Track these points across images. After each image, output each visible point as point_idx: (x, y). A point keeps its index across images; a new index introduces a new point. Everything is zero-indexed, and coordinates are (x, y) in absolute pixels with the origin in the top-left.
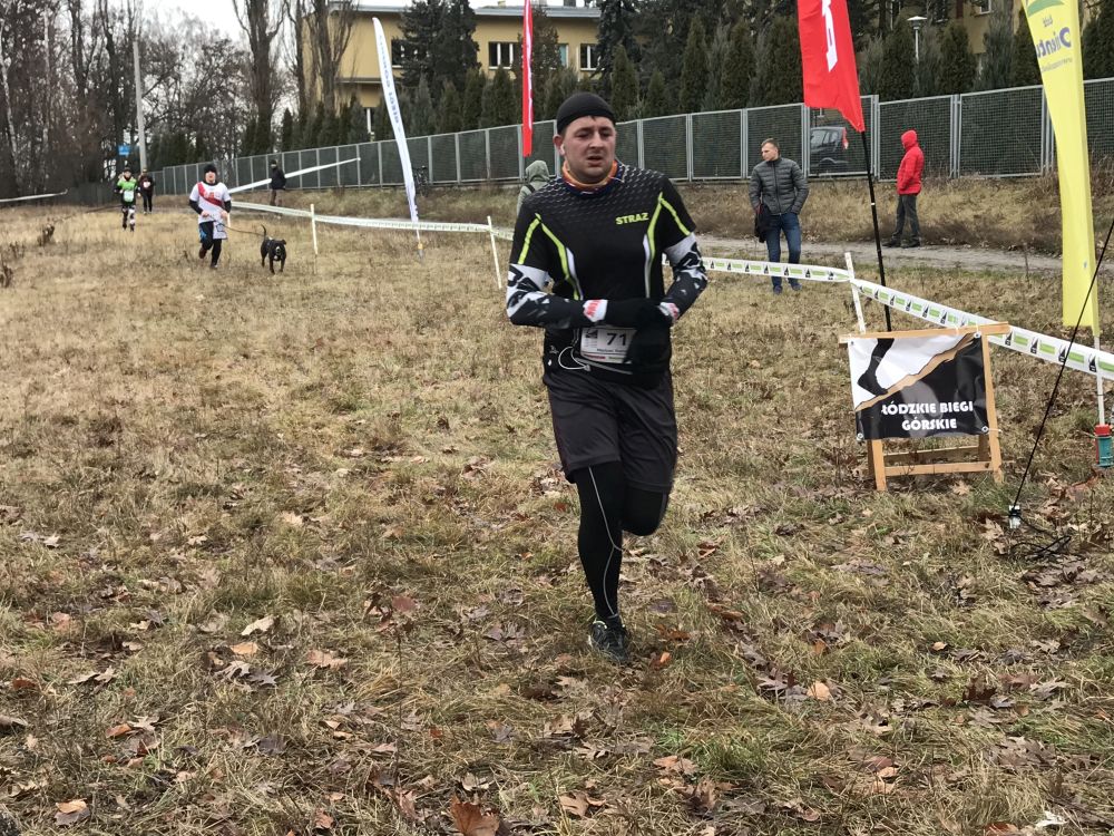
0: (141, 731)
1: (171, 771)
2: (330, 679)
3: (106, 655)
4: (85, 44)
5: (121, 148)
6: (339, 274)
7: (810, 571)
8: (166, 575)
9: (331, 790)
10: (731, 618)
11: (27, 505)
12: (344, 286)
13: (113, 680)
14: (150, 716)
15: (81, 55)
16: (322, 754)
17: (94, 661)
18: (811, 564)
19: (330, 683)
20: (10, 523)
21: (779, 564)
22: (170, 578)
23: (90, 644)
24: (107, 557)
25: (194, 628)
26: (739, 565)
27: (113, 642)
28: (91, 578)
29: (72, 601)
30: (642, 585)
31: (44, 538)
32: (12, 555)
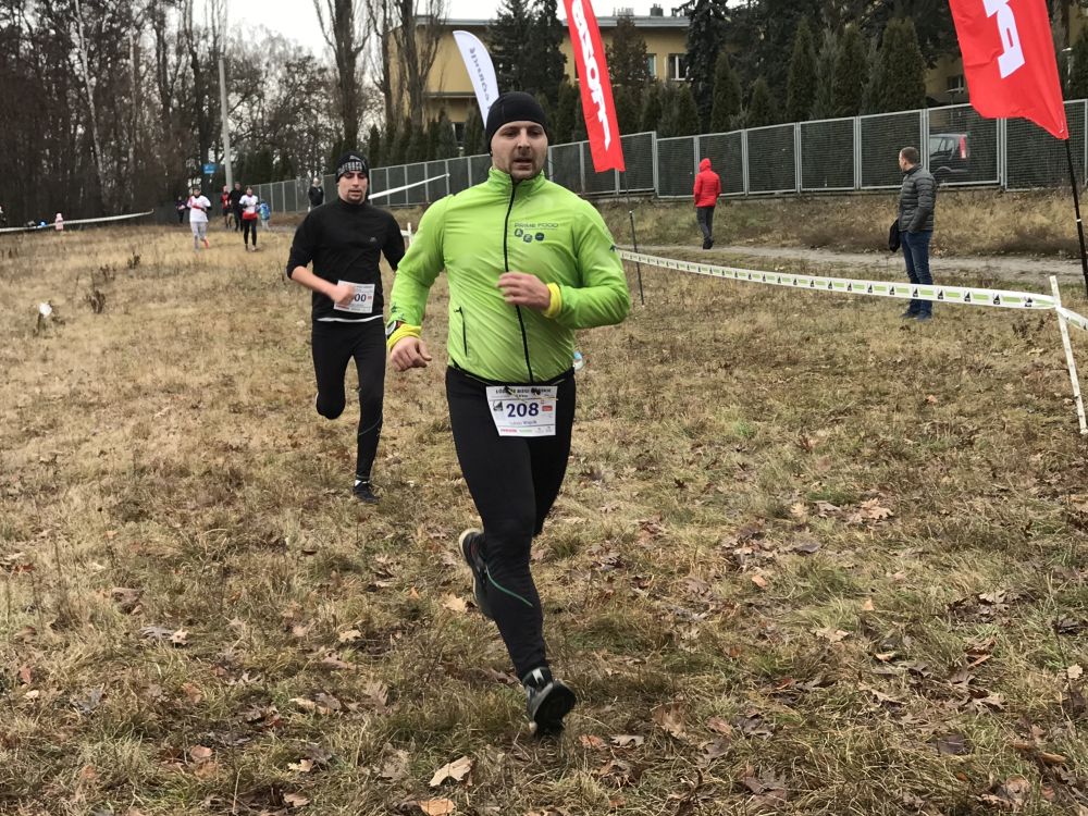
4: (170, 63)
5: (206, 167)
8: (323, 691)
10: (1050, 763)
15: (165, 73)
20: (127, 610)
21: (1077, 677)
22: (327, 694)
23: (242, 796)
24: (247, 661)
25: (368, 772)
26: (1029, 680)
27: (272, 794)
28: (232, 694)
29: (212, 728)
30: (909, 707)
31: (169, 632)
32: (134, 656)
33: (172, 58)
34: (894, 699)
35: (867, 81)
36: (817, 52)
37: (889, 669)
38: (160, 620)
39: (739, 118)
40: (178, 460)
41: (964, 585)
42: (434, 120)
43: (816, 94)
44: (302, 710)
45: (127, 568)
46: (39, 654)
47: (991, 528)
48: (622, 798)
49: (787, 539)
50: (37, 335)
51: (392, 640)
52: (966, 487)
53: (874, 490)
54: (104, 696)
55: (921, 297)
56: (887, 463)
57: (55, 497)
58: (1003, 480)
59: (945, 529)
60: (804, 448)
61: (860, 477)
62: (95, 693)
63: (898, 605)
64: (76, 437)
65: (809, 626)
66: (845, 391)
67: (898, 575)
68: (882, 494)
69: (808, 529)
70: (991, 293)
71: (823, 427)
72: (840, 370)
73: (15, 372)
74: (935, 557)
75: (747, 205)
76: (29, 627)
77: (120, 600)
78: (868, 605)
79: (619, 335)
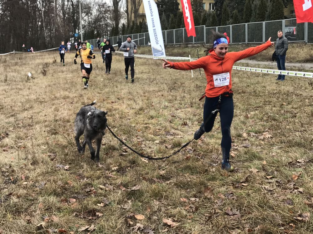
3: (90, 218)
4: (65, 4)
5: (75, 34)
6: (142, 72)
8: (107, 184)
11: (57, 153)
12: (145, 76)
13: (94, 230)
15: (64, 7)
17: (86, 221)
20: (52, 160)
22: (109, 185)
23: (84, 213)
24: (86, 175)
25: (120, 207)
26: (311, 184)
27: (93, 212)
28: (82, 184)
29: (76, 193)
30: (276, 192)
31: (64, 166)
32: (54, 173)
33: (66, 3)
34: (272, 189)
35: (267, 11)
36: (253, 3)
37: (270, 181)
38: (61, 163)
39: (229, 21)
40: (67, 118)
41: (293, 157)
42: (141, 21)
43: (252, 15)
44: (101, 189)
45: (52, 148)
46: (27, 172)
47: (301, 141)
48: (192, 216)
49: (241, 143)
50: (27, 82)
51: (127, 170)
52: (294, 129)
53: (267, 130)
54: (45, 184)
55: (282, 74)
56: (271, 122)
57: (32, 128)
58: (305, 127)
59: (287, 141)
60: (247, 117)
61: (263, 126)
62: (43, 183)
63: (273, 163)
64: (38, 111)
65: (247, 168)
66: (259, 101)
67: (273, 154)
68: (269, 131)
69: (247, 140)
70: (303, 73)
71: (252, 111)
72: (258, 95)
73: (21, 92)
74: (284, 149)
75: (231, 47)
76: (24, 164)
77: (50, 157)
78: (265, 162)
79: (193, 84)
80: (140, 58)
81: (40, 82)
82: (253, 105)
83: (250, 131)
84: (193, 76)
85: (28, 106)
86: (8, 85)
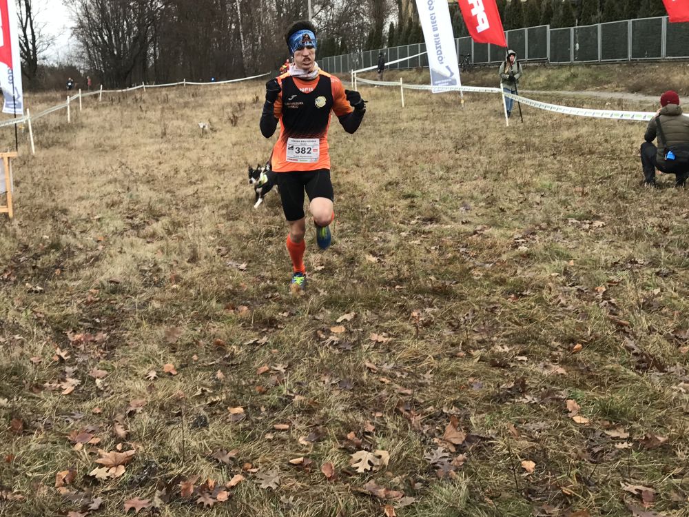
0: (278, 372)
1: (292, 395)
2: (383, 349)
3: (265, 330)
6: (414, 118)
7: (675, 298)
9: (376, 411)
10: (622, 325)
11: (232, 247)
12: (417, 125)
13: (266, 343)
14: (283, 364)
16: (374, 390)
17: (257, 333)
18: (676, 295)
19: (382, 351)
20: (222, 256)
21: (656, 293)
28: (261, 287)
29: (249, 300)
31: (239, 265)
32: (221, 273)
39: (597, 17)
45: (225, 239)
50: (201, 137)
57: (198, 210)
74: (616, 243)
75: (600, 68)
77: (219, 252)
78: (571, 263)
79: (502, 138)
80: (418, 91)
81: (223, 137)
82: (598, 175)
83: (569, 216)
84: (508, 125)
85: (197, 177)
86: (168, 141)
